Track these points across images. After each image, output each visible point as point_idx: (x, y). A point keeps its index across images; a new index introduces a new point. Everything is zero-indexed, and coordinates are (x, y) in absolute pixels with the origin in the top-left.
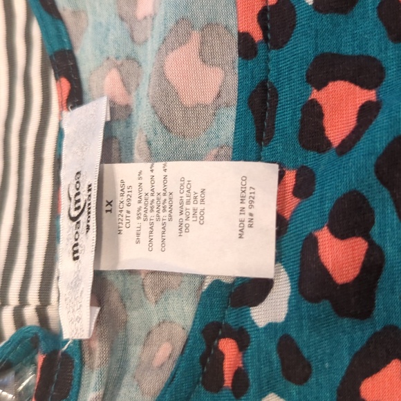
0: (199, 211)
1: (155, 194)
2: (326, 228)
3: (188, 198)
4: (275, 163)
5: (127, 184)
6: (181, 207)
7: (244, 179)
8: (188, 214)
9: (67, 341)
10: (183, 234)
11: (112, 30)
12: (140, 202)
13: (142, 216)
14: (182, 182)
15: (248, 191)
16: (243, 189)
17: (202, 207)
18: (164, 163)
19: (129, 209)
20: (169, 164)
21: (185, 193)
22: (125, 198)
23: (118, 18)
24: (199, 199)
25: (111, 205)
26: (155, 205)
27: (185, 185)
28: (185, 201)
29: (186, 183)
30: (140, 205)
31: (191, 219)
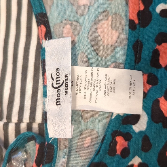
0: (113, 88)
1: (93, 80)
2: (163, 97)
3: (109, 83)
4: (141, 71)
5: (80, 75)
6: (105, 86)
7: (131, 76)
8: (108, 89)
9: (51, 138)
10: (106, 96)
11: (67, 8)
12: (86, 82)
13: (87, 88)
14: (106, 76)
15: (132, 81)
16: (131, 81)
17: (114, 86)
18: (98, 68)
19: (81, 85)
20: (100, 68)
21: (107, 80)
22: (79, 81)
23: (69, 3)
24: (113, 83)
25: (73, 83)
26: (93, 84)
27: (107, 77)
28: (107, 84)
29: (108, 76)
30: (86, 84)
31: (109, 91)
